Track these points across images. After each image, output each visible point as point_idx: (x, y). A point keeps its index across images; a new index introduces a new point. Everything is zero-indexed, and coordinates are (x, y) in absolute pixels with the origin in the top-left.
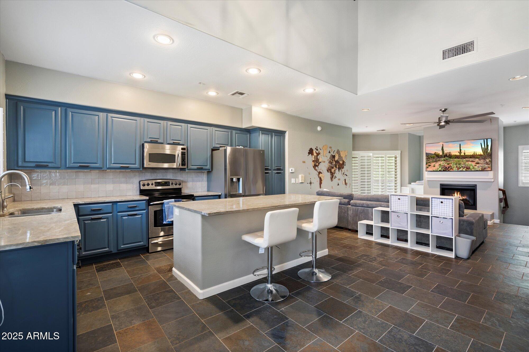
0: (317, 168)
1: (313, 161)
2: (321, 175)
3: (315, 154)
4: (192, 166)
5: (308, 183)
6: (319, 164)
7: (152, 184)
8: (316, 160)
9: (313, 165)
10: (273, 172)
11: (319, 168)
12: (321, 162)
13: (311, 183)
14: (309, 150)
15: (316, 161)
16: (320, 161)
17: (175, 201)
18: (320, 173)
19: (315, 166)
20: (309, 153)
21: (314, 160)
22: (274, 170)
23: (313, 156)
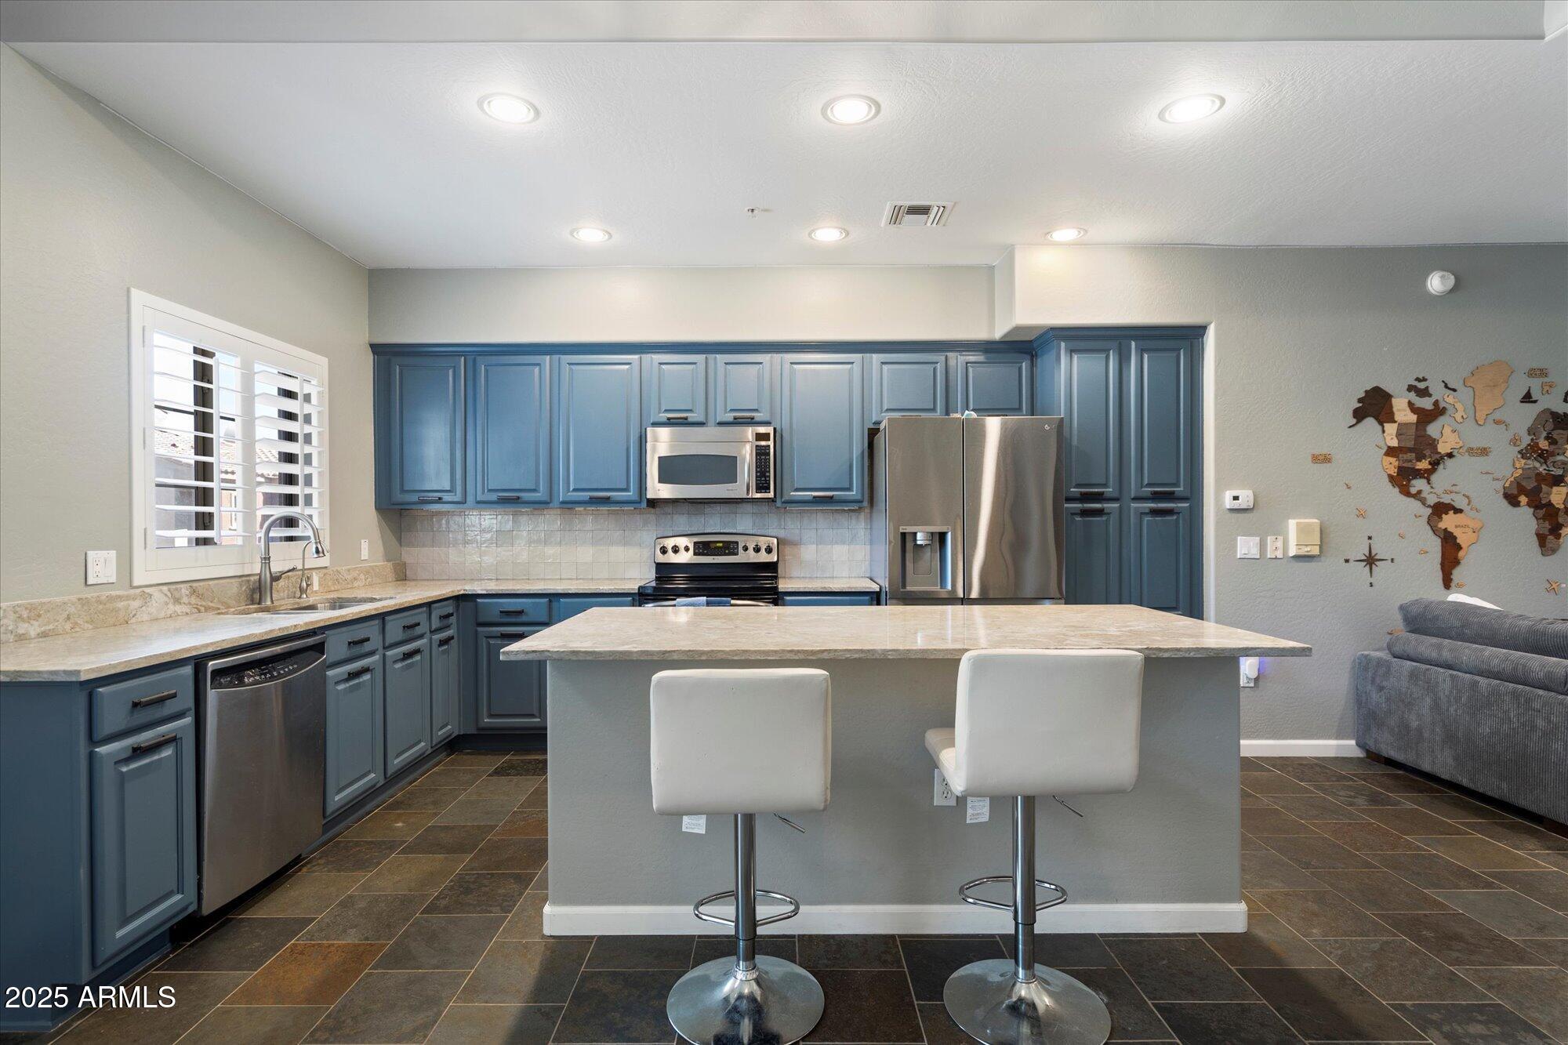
0: (1418, 484)
1: (1391, 452)
2: (1449, 522)
3: (1403, 413)
4: (797, 490)
5: (1352, 558)
6: (1435, 464)
7: (687, 549)
8: (1410, 444)
9: (1393, 471)
10: (1129, 507)
11: (1441, 485)
12: (1450, 455)
13: (1371, 560)
14: (1360, 400)
15: (1410, 450)
16: (1443, 448)
17: (708, 604)
18: (1440, 509)
19: (1403, 479)
20: (1359, 415)
21: (1394, 443)
22: (1136, 499)
23: (1391, 429)
